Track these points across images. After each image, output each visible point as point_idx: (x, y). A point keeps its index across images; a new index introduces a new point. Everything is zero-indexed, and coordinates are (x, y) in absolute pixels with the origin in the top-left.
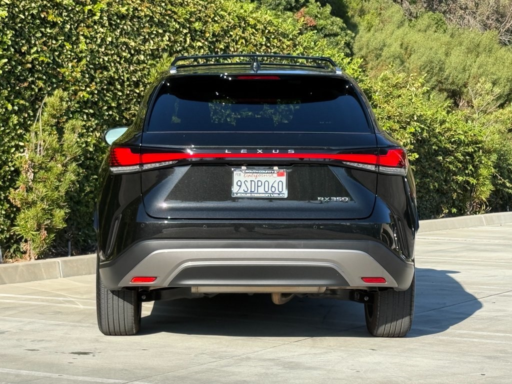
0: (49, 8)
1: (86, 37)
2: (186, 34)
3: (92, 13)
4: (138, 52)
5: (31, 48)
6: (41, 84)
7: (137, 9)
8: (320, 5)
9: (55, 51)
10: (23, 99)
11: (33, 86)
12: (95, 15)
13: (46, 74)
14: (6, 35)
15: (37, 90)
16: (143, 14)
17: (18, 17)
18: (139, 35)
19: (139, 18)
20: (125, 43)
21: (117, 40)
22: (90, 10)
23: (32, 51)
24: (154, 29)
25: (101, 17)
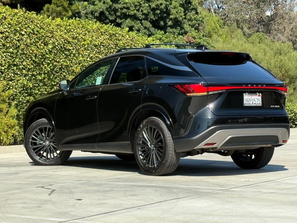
3: (84, 45)
5: (61, 60)
6: (64, 74)
8: (197, 31)
11: (61, 75)
15: (63, 76)
16: (105, 44)
17: (55, 47)
21: (94, 55)
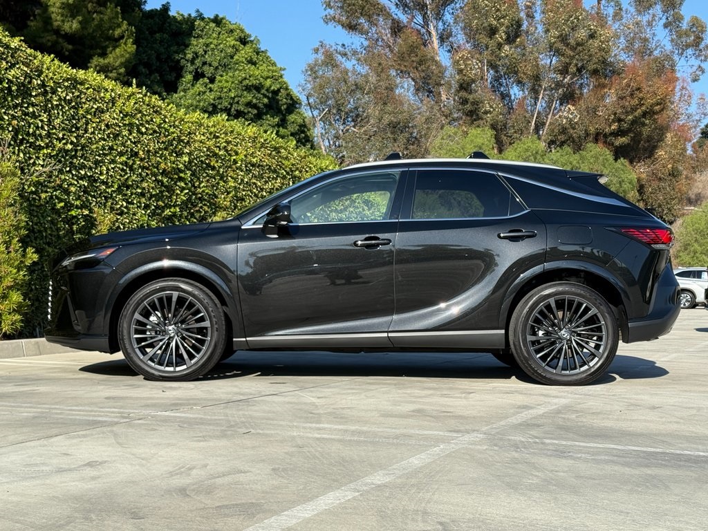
0: (211, 157)
1: (232, 178)
2: (290, 179)
3: (235, 162)
4: (262, 190)
5: (200, 184)
7: (261, 160)
9: (214, 186)
10: (195, 218)
12: (237, 163)
13: (209, 202)
14: (187, 174)
16: (265, 164)
17: (193, 162)
18: (263, 178)
19: (262, 166)
20: (254, 183)
21: (250, 180)
22: (234, 160)
23: (201, 186)
24: (272, 175)
25: (241, 165)
